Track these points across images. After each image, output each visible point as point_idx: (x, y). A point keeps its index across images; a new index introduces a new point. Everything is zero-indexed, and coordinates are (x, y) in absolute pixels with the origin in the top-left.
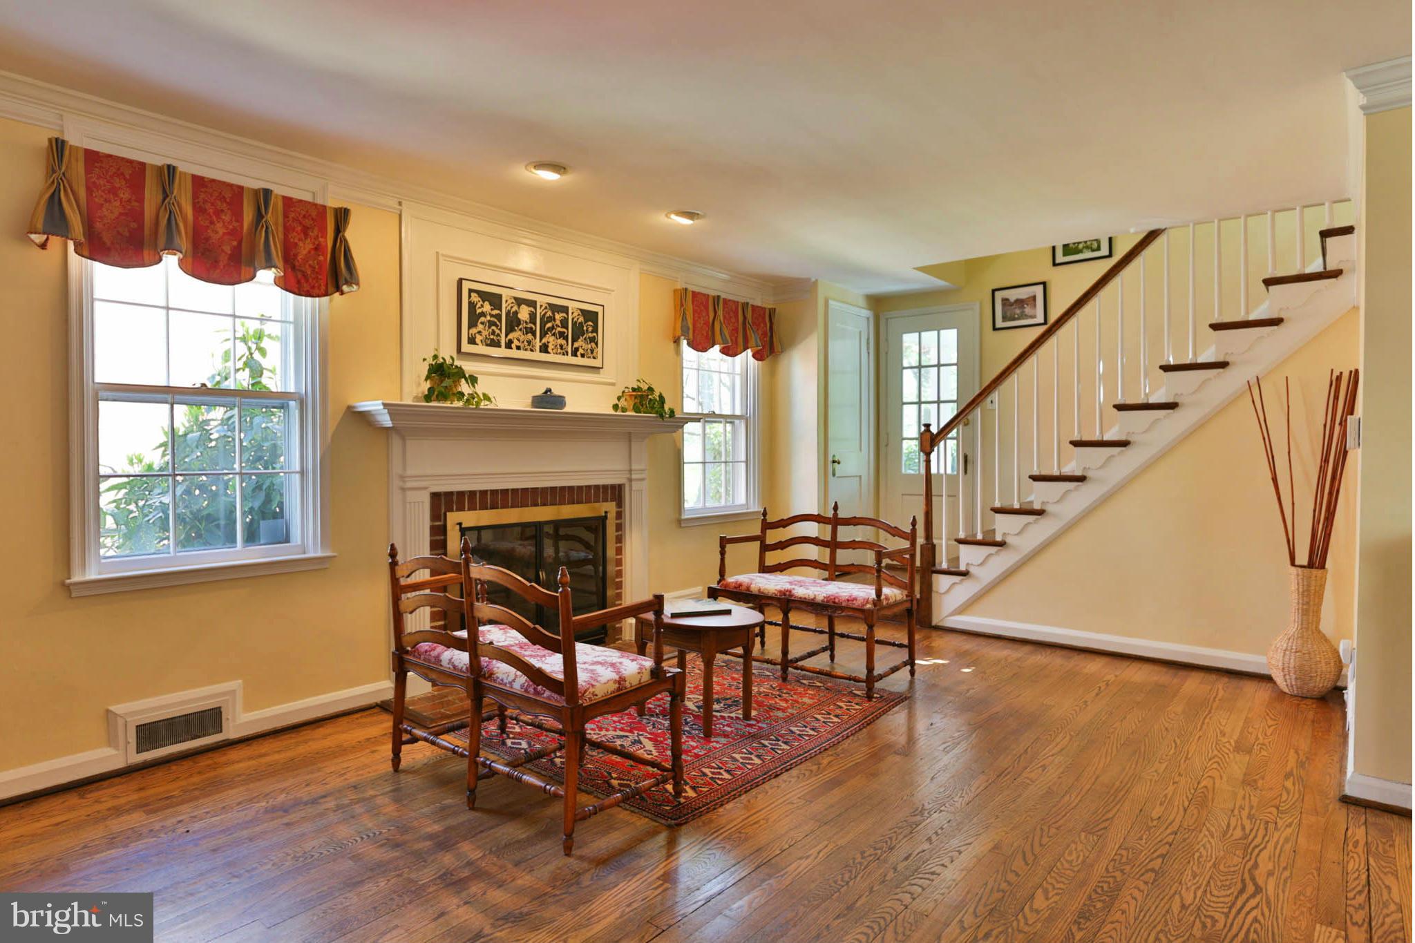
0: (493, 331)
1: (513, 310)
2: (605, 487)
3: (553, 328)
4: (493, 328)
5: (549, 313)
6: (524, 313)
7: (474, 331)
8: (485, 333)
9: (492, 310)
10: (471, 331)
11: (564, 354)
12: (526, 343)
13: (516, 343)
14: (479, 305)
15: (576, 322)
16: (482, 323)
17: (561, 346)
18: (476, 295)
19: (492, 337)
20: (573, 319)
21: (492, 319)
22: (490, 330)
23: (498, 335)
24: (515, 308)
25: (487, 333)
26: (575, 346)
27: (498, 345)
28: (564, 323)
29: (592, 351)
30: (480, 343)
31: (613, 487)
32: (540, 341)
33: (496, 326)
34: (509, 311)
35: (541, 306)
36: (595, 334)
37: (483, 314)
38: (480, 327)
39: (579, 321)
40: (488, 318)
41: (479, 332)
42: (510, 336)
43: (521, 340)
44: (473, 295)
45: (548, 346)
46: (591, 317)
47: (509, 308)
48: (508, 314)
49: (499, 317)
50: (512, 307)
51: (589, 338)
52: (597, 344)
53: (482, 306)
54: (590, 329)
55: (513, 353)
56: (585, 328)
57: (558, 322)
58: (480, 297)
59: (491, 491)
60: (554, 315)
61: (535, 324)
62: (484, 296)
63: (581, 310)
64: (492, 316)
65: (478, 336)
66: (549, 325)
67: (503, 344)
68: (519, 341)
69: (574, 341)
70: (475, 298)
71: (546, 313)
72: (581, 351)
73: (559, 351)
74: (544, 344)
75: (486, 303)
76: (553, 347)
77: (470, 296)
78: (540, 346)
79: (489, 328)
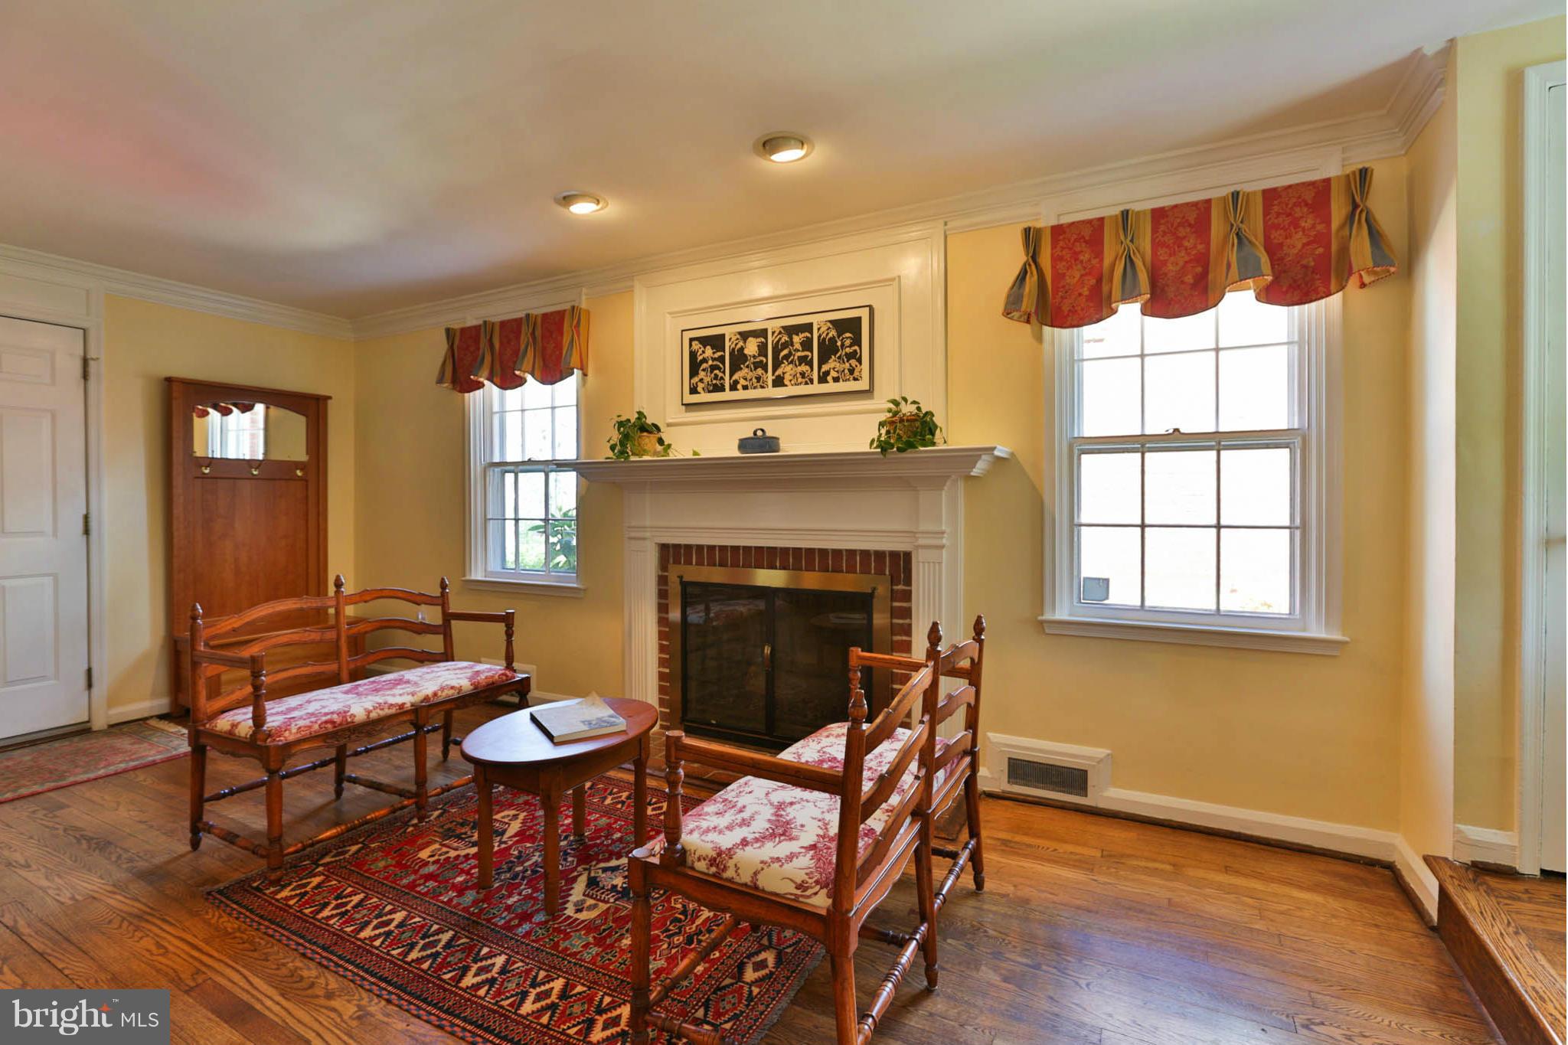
0: (716, 375)
1: (739, 346)
2: (880, 555)
3: (790, 354)
4: (717, 372)
5: (785, 338)
6: (751, 348)
7: (696, 380)
8: (707, 379)
9: (714, 353)
10: (692, 381)
11: (806, 383)
12: (754, 380)
13: (743, 382)
14: (700, 352)
15: (824, 339)
16: (703, 370)
17: (803, 375)
18: (697, 342)
19: (714, 382)
20: (819, 337)
21: (715, 363)
22: (713, 375)
23: (722, 378)
24: (741, 344)
25: (709, 379)
26: (823, 370)
27: (721, 389)
28: (807, 345)
29: (852, 371)
30: (702, 392)
31: (894, 555)
32: (773, 375)
33: (719, 368)
34: (733, 349)
35: (773, 333)
36: (856, 348)
37: (705, 360)
38: (702, 374)
39: (830, 335)
40: (710, 362)
41: (701, 380)
42: (735, 377)
43: (749, 378)
44: (694, 343)
45: (783, 378)
46: (850, 326)
47: (733, 346)
48: (732, 353)
49: (722, 359)
50: (736, 344)
51: (846, 354)
52: (860, 361)
53: (703, 352)
54: (848, 342)
55: (740, 394)
56: (839, 344)
57: (797, 346)
58: (701, 343)
59: (719, 546)
60: (791, 339)
61: (766, 356)
62: (704, 341)
63: (831, 322)
64: (714, 359)
65: (699, 384)
66: (785, 352)
67: (727, 387)
68: (746, 379)
69: (821, 363)
70: (696, 345)
71: (780, 339)
72: (833, 374)
73: (800, 380)
74: (779, 376)
75: (708, 347)
76: (791, 378)
77: (691, 345)
78: (773, 380)
79: (711, 372)
